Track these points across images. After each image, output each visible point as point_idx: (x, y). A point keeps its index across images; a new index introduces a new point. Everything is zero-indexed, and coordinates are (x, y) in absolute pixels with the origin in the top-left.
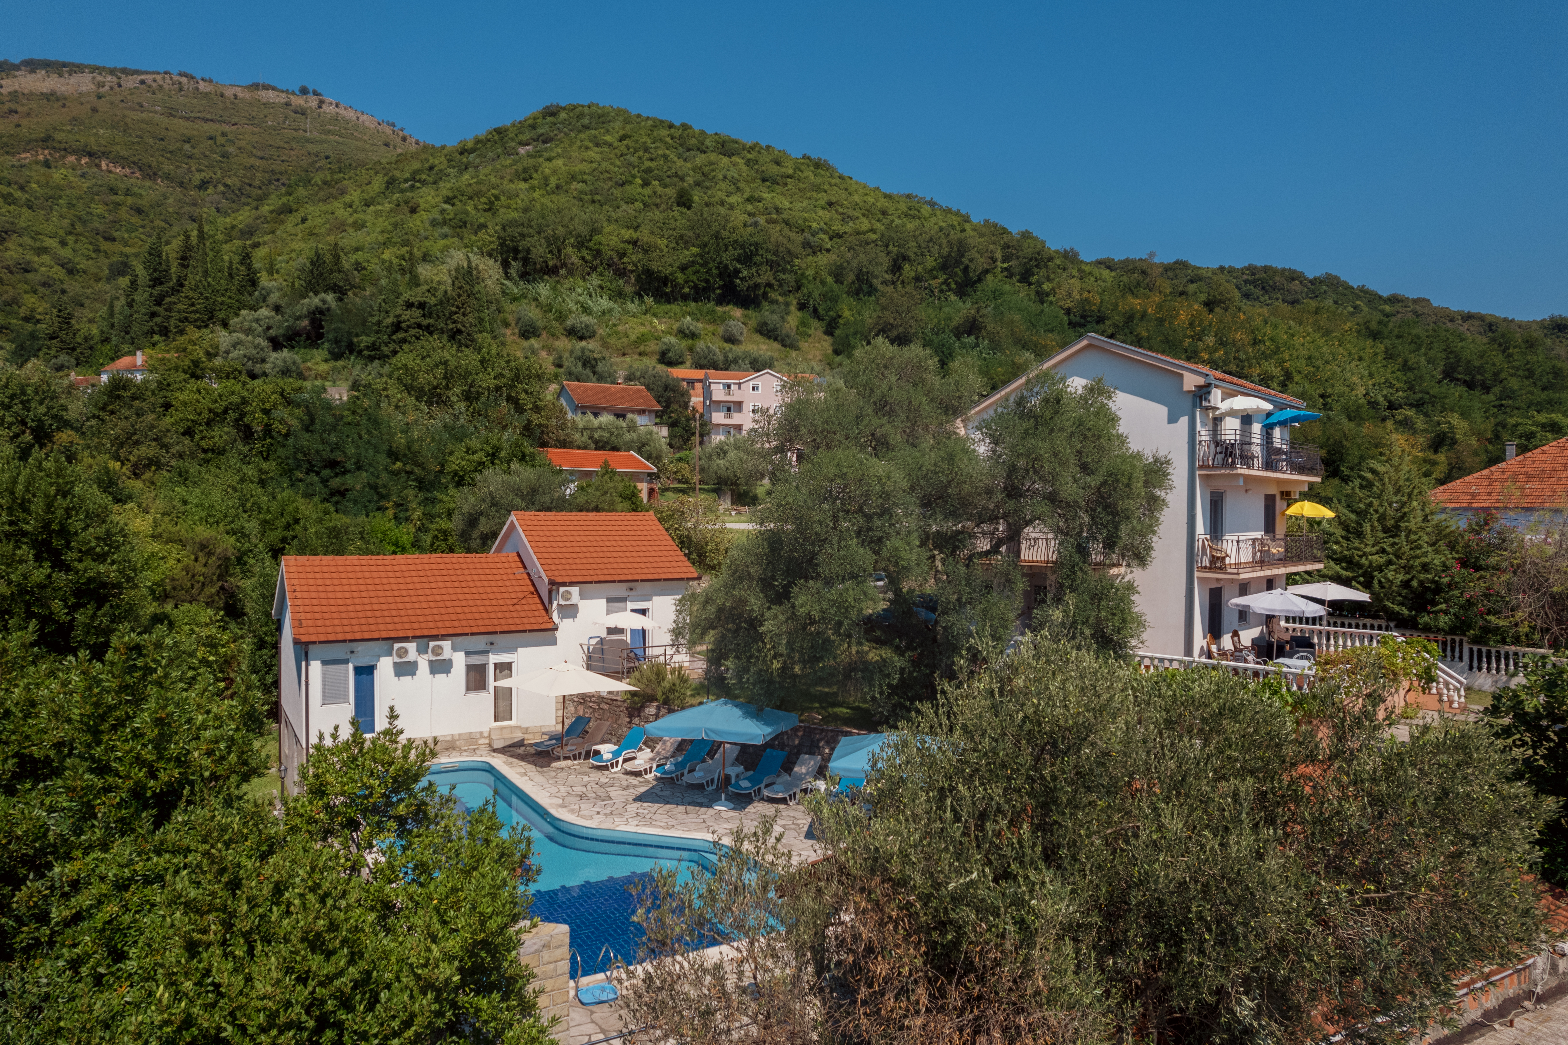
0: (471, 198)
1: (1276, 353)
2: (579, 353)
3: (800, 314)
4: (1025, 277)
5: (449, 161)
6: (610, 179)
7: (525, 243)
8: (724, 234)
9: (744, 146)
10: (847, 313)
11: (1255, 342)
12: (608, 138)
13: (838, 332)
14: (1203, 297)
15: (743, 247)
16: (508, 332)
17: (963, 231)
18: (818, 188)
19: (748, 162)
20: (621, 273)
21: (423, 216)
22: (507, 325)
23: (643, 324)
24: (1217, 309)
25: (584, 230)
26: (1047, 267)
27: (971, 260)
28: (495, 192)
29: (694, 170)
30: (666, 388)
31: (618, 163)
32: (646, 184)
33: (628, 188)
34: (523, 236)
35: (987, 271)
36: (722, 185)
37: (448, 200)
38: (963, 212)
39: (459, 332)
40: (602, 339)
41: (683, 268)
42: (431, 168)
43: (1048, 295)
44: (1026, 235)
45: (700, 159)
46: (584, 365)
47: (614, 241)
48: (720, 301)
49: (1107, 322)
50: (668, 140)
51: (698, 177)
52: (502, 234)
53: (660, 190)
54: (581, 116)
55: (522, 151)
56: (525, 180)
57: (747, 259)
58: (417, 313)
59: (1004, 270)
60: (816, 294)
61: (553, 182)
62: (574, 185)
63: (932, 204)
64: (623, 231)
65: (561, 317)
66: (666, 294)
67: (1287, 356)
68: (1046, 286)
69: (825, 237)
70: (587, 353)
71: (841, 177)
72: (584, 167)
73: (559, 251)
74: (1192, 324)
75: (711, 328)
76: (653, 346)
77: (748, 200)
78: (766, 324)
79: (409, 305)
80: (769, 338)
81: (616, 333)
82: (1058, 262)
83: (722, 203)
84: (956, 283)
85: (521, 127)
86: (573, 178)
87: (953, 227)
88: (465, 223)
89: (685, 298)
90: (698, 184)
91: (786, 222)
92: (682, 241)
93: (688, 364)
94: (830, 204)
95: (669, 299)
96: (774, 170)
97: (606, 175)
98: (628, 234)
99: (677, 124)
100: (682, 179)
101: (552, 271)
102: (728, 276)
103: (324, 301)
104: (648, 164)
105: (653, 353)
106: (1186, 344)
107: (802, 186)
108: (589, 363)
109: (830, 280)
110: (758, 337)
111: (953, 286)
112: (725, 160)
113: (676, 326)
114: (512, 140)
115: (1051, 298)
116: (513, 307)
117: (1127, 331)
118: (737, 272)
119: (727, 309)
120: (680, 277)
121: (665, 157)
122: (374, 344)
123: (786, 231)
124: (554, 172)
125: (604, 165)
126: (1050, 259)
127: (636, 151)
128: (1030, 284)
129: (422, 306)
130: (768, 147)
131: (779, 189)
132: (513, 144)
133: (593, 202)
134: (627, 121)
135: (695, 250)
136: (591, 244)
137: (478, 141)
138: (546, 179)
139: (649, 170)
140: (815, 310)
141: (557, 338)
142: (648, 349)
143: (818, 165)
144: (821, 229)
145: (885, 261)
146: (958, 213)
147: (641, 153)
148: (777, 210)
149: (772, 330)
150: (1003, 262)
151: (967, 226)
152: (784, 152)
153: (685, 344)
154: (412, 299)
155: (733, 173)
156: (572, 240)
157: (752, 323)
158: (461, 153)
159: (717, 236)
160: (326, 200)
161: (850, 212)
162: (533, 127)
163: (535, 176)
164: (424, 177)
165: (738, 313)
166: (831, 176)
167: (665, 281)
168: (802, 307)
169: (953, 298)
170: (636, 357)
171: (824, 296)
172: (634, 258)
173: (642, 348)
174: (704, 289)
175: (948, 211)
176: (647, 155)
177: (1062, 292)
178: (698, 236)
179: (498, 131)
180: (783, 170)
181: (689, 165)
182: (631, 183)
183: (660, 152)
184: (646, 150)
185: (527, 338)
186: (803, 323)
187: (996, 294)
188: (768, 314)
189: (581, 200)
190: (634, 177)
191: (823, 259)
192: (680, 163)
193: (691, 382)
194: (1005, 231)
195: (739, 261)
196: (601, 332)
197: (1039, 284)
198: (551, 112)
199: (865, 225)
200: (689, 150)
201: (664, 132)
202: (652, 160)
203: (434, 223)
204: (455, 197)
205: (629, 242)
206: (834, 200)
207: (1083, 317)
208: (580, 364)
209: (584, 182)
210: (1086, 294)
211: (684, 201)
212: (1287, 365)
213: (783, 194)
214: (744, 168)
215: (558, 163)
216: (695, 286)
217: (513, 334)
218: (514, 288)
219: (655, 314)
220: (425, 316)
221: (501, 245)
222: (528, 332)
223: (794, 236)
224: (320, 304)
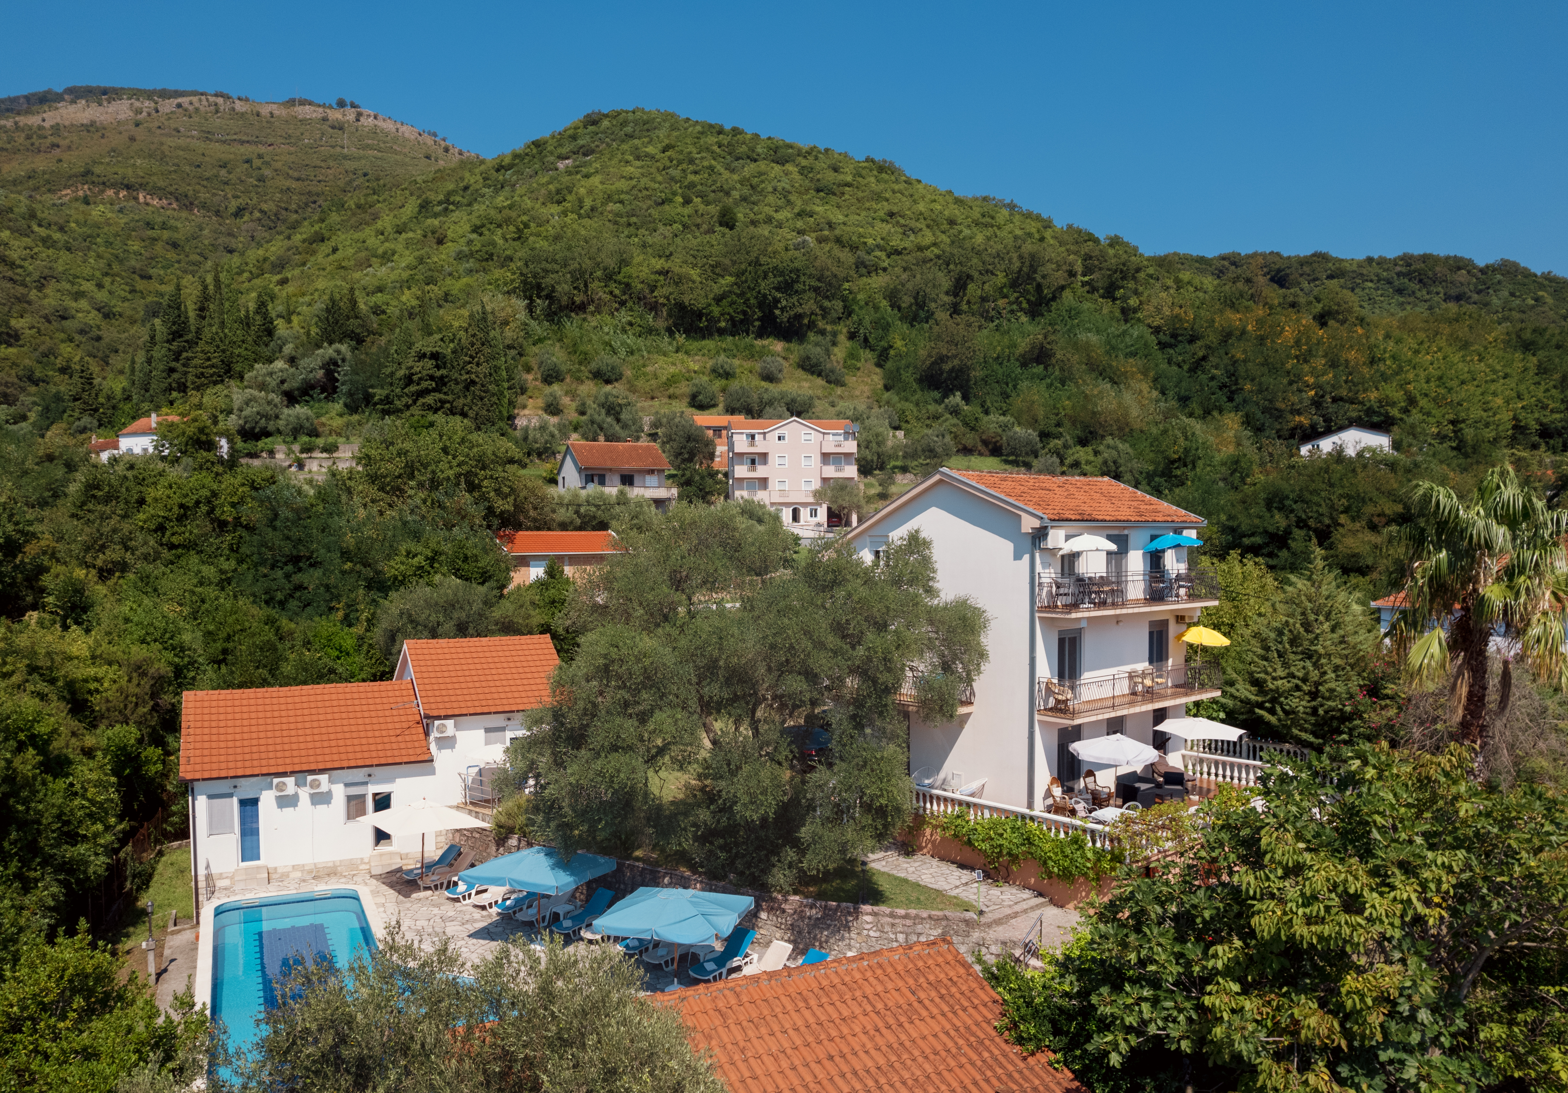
0: (500, 226)
1: (1397, 374)
2: (603, 399)
3: (849, 344)
4: (1110, 293)
5: (485, 179)
6: (649, 197)
7: (548, 280)
8: (763, 259)
9: (800, 152)
10: (899, 343)
11: (1373, 361)
12: (650, 149)
13: (889, 365)
14: (1318, 308)
15: (782, 274)
16: (530, 377)
17: (1042, 239)
18: (878, 197)
19: (803, 171)
20: (654, 307)
21: (450, 248)
22: (528, 369)
23: (674, 364)
24: (1331, 323)
25: (611, 263)
26: (1134, 278)
27: (1044, 277)
28: (525, 218)
29: (741, 182)
30: (689, 438)
31: (660, 178)
32: (687, 201)
33: (666, 207)
34: (546, 271)
35: (1063, 288)
36: (771, 199)
37: (476, 229)
38: (1045, 216)
39: (473, 382)
40: (629, 382)
41: (718, 300)
42: (466, 188)
43: (1135, 311)
44: (1115, 242)
45: (749, 169)
46: (608, 413)
47: (645, 272)
48: (760, 335)
49: (1199, 343)
50: (715, 148)
51: (746, 191)
52: (525, 271)
53: (702, 208)
54: (624, 123)
55: (561, 165)
56: (559, 203)
57: (787, 287)
58: (429, 363)
59: (1084, 284)
60: (867, 319)
61: (588, 203)
62: (611, 206)
63: (1012, 207)
64: (653, 261)
65: (585, 359)
66: (701, 329)
67: (1411, 376)
68: (1133, 302)
69: (883, 255)
70: (611, 399)
71: (908, 182)
72: (623, 185)
73: (586, 286)
74: (1298, 343)
75: (748, 364)
76: (684, 388)
77: (799, 215)
78: (808, 358)
79: (422, 356)
80: (812, 373)
81: (645, 374)
82: (1151, 271)
83: (769, 220)
84: (1028, 301)
85: (560, 138)
86: (609, 198)
87: (1030, 235)
88: (492, 255)
89: (721, 332)
90: (744, 199)
91: (838, 240)
92: (716, 270)
93: (721, 406)
94: (891, 215)
95: (705, 333)
96: (830, 177)
97: (645, 193)
98: (659, 264)
99: (728, 127)
100: (728, 194)
101: (582, 308)
102: (767, 306)
103: (338, 352)
104: (691, 178)
105: (683, 395)
106: (1289, 366)
107: (860, 194)
108: (613, 410)
109: (884, 303)
110: (800, 373)
111: (1025, 305)
112: (777, 168)
113: (710, 364)
114: (551, 153)
115: (1139, 315)
116: (535, 349)
117: (1222, 352)
118: (777, 301)
119: (766, 342)
120: (716, 311)
121: (711, 168)
122: (387, 397)
123: (837, 251)
124: (590, 192)
125: (644, 181)
126: (1138, 270)
127: (680, 163)
128: (1114, 299)
129: (435, 356)
130: (827, 150)
131: (834, 199)
132: (552, 159)
133: (629, 225)
134: (673, 128)
135: (729, 279)
136: (619, 277)
137: (516, 156)
138: (581, 201)
139: (692, 185)
140: (866, 340)
141: (582, 382)
142: (678, 392)
143: (883, 168)
144: (878, 246)
145: (946, 282)
146: (1038, 218)
147: (684, 166)
148: (831, 225)
149: (816, 365)
150: (1084, 275)
151: (1048, 234)
152: (846, 155)
153: (718, 384)
154: (424, 350)
155: (785, 184)
156: (599, 273)
157: (794, 358)
158: (498, 170)
159: (757, 263)
160: (357, 227)
161: (913, 224)
162: (574, 138)
163: (569, 198)
164: (458, 198)
165: (778, 346)
166: (897, 181)
167: (700, 315)
168: (852, 336)
169: (1024, 319)
170: (665, 400)
171: (876, 323)
172: (665, 291)
173: (671, 391)
174: (742, 321)
175: (1028, 215)
176: (692, 168)
177: (1149, 309)
178: (734, 263)
179: (537, 144)
180: (841, 177)
181: (736, 177)
182: (671, 201)
183: (706, 163)
184: (691, 161)
185: (550, 383)
186: (852, 355)
187: (1073, 313)
188: (813, 346)
189: (616, 223)
190: (674, 194)
191: (878, 281)
192: (726, 174)
193: (718, 430)
194: (1091, 238)
195: (777, 289)
196: (628, 373)
197: (1125, 299)
198: (592, 120)
199: (928, 238)
200: (738, 159)
201: (711, 140)
202: (696, 173)
203: (460, 257)
204: (483, 226)
205: (660, 273)
206: (895, 209)
207: (1174, 336)
208: (603, 411)
209: (621, 202)
210: (1177, 310)
211: (727, 221)
212: (1410, 387)
213: (838, 207)
214: (797, 176)
215: (596, 180)
216: (732, 319)
217: (536, 379)
218: (538, 328)
219: (687, 353)
220: (438, 367)
221: (524, 282)
222: (551, 377)
223: (846, 256)
224: (335, 355)
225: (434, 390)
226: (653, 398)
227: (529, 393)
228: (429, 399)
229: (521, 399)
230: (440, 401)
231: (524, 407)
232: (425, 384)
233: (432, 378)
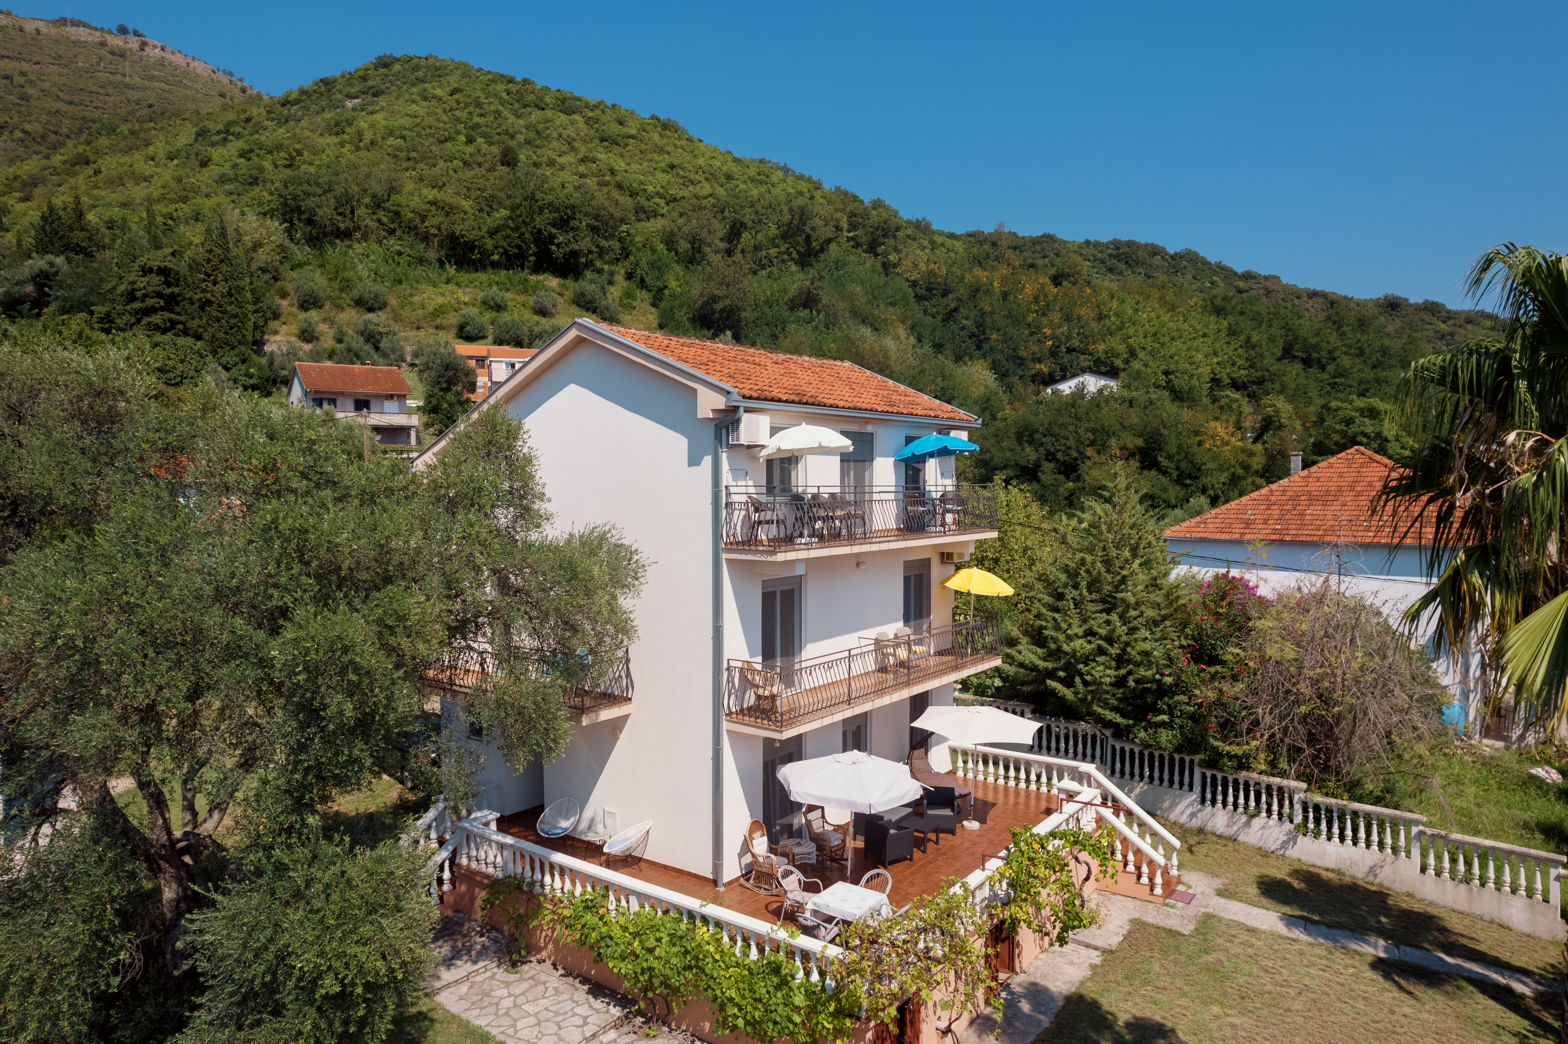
0: (270, 152)
1: (1120, 329)
2: (362, 327)
3: (625, 284)
4: (872, 248)
5: (268, 112)
6: (432, 135)
7: (310, 203)
8: (538, 196)
9: (587, 105)
10: (673, 284)
11: (1100, 318)
12: (439, 92)
13: (663, 305)
14: (1053, 271)
15: (557, 210)
16: (284, 303)
17: (812, 198)
18: (661, 150)
19: (588, 121)
20: (426, 238)
21: (213, 171)
22: (284, 295)
23: (443, 295)
24: (1065, 283)
25: (379, 189)
26: (895, 237)
27: (813, 229)
28: (298, 146)
29: (527, 129)
30: (447, 367)
31: (445, 118)
32: (470, 141)
33: (448, 144)
34: (308, 195)
35: (830, 241)
36: (555, 144)
37: (243, 154)
38: (815, 178)
39: (209, 302)
40: (393, 311)
41: (492, 233)
42: (248, 120)
43: (895, 266)
44: (877, 204)
45: (535, 116)
46: (367, 341)
47: (416, 202)
48: (536, 270)
49: (952, 296)
50: (504, 95)
51: (532, 135)
52: (284, 192)
53: (484, 147)
54: (417, 68)
55: (349, 104)
56: (337, 134)
57: (563, 223)
58: (156, 279)
59: (849, 239)
60: (644, 262)
61: (368, 136)
62: (390, 141)
63: (786, 170)
64: (425, 191)
65: (346, 286)
66: (474, 261)
67: (1131, 331)
68: (893, 257)
69: (662, 202)
70: (371, 327)
71: (690, 140)
72: (406, 122)
73: (352, 212)
74: (1036, 299)
75: (521, 299)
76: (453, 319)
77: (582, 161)
78: (583, 295)
79: (146, 271)
80: (587, 310)
81: (411, 304)
82: (909, 232)
83: (551, 163)
84: (798, 252)
85: (350, 78)
86: (391, 133)
87: (801, 193)
88: (256, 179)
89: (495, 265)
90: (528, 142)
91: (619, 186)
92: (489, 204)
93: (490, 338)
94: (672, 167)
95: (478, 266)
96: (614, 129)
97: (428, 131)
98: (431, 194)
99: (519, 79)
100: (512, 137)
101: (346, 234)
102: (544, 242)
103: (52, 264)
104: (477, 119)
105: (450, 326)
106: (1030, 319)
107: (644, 146)
108: (372, 338)
109: (661, 247)
110: (574, 309)
111: (795, 255)
112: (563, 117)
113: (481, 296)
114: (340, 92)
115: (898, 270)
116: (294, 274)
117: (972, 305)
118: (552, 237)
119: (541, 278)
120: (489, 244)
121: (498, 113)
122: (108, 314)
123: (616, 194)
124: (372, 126)
125: (430, 120)
126: (898, 229)
127: (467, 105)
128: (876, 255)
129: (163, 271)
130: (614, 106)
131: (617, 149)
132: (339, 96)
133: (409, 159)
134: (464, 75)
135: (505, 213)
136: (387, 205)
137: (303, 92)
138: (360, 134)
139: (476, 126)
140: (642, 280)
141: (343, 309)
142: (445, 322)
143: (666, 126)
144: (657, 194)
145: (720, 229)
146: (809, 180)
147: (471, 109)
148: (612, 172)
149: (591, 302)
150: (849, 231)
151: (818, 194)
152: (632, 112)
153: (488, 316)
154: (151, 264)
155: (570, 132)
156: (367, 200)
157: (569, 294)
158: (283, 105)
159: (532, 197)
161: (692, 176)
162: (364, 78)
163: (348, 130)
164: (238, 129)
165: (553, 282)
166: (680, 138)
167: (471, 246)
168: (629, 276)
169: (794, 268)
170: (432, 331)
171: (652, 265)
172: (435, 221)
173: (438, 321)
174: (516, 256)
175: (801, 177)
176: (478, 111)
177: (907, 263)
178: (509, 197)
179: (325, 82)
180: (626, 130)
181: (521, 122)
182: (453, 139)
183: (493, 108)
184: (479, 105)
185: (306, 310)
186: (628, 294)
187: (839, 265)
188: (588, 284)
189: (395, 157)
190: (458, 133)
191: (655, 225)
192: (512, 119)
193: (481, 361)
194: (856, 199)
195: (554, 225)
196: (394, 302)
197: (885, 254)
198: (384, 63)
199: (706, 189)
200: (525, 107)
201: (500, 87)
202: (482, 115)
203: (223, 179)
204: (251, 151)
205: (431, 203)
206: (676, 162)
207: (929, 290)
208: (362, 339)
209: (403, 138)
210: (932, 266)
211: (509, 159)
212: (1131, 341)
213: (622, 156)
214: (581, 125)
215: (379, 117)
216: (506, 252)
217: (292, 305)
218: (300, 252)
219: (458, 284)
220: (168, 284)
221: (285, 205)
222: (309, 302)
223: (627, 201)
224: (46, 267)
225: (162, 309)
226: (418, 328)
227: (282, 319)
228: (157, 319)
229: (273, 324)
230: (170, 320)
231: (276, 333)
232: (150, 302)
233: (159, 295)
